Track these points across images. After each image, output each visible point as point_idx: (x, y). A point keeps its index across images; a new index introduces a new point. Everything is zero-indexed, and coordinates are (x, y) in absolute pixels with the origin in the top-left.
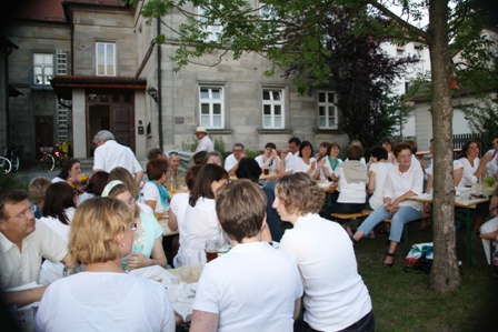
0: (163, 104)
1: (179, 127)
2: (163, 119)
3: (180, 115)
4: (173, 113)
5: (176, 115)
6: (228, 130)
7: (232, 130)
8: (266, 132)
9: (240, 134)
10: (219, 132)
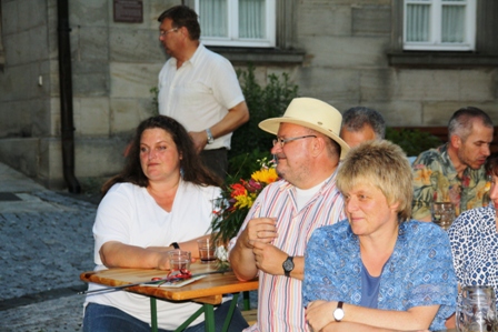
1: (126, 37)
6: (291, 51)
7: (303, 53)
8: (417, 60)
9: (326, 67)
10: (261, 58)
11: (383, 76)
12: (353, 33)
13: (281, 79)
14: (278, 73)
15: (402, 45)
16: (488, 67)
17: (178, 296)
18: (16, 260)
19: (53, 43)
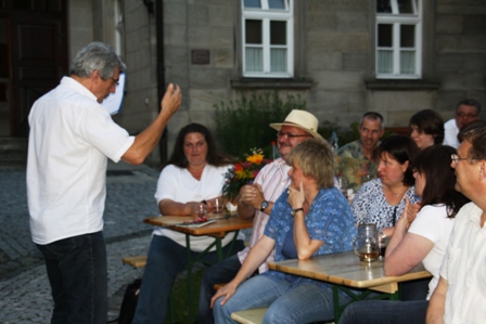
0: (168, 19)
1: (199, 73)
2: (167, 52)
3: (203, 45)
4: (187, 39)
5: (194, 45)
6: (304, 80)
7: (311, 81)
8: (384, 85)
9: (327, 90)
10: (284, 85)
11: (363, 96)
12: (343, 68)
13: (296, 98)
14: (294, 94)
15: (375, 75)
16: (430, 89)
17: (198, 232)
18: (129, 212)
19: (154, 78)
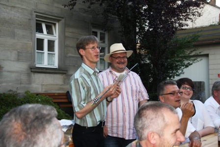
12: (18, 60)
15: (35, 65)
16: (62, 73)
